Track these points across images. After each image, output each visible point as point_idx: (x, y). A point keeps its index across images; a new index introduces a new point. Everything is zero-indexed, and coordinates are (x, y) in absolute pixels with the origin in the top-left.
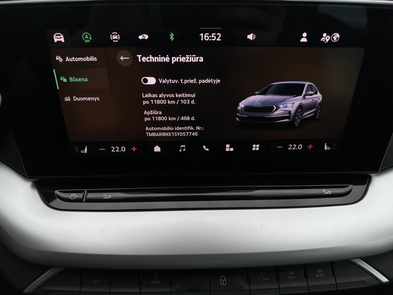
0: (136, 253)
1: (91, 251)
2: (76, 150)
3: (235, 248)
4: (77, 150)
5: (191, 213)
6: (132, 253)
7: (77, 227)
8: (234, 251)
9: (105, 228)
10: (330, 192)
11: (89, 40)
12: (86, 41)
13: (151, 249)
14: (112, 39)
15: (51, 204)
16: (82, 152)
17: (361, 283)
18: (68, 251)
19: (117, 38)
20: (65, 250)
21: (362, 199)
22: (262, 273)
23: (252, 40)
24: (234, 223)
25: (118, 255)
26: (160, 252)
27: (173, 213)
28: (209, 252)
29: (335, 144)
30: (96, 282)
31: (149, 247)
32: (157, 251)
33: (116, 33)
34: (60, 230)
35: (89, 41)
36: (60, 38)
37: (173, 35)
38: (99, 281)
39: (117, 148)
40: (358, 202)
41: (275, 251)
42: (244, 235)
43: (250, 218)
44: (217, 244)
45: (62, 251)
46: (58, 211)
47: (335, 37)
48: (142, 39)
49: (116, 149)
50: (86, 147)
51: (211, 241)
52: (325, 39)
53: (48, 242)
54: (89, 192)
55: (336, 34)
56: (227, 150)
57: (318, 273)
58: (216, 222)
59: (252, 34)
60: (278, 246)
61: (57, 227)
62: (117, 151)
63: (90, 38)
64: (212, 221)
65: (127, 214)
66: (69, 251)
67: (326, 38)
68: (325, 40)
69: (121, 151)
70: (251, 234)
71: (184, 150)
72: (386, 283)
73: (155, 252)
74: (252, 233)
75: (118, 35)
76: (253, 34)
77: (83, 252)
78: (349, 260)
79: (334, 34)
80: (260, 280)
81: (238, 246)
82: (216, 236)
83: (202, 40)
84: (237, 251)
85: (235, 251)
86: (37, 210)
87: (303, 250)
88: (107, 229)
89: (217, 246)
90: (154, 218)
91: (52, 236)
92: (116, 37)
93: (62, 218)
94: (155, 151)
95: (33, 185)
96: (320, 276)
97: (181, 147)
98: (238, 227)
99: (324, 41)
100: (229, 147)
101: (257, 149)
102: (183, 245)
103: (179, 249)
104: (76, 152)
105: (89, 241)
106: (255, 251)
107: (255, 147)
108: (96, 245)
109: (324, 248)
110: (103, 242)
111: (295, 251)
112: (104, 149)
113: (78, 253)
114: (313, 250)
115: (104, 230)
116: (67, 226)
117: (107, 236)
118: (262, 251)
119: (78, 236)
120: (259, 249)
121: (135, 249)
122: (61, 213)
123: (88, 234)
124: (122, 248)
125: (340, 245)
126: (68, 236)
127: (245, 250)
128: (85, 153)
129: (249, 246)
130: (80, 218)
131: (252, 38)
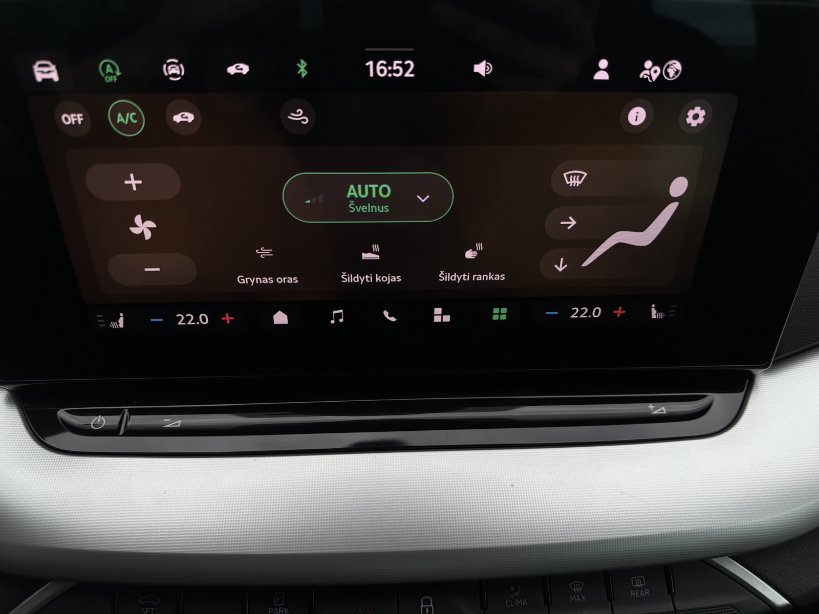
0: (232, 550)
1: (132, 545)
2: (99, 321)
3: (451, 538)
4: (102, 321)
7: (104, 492)
8: (449, 545)
9: (165, 493)
10: (664, 410)
11: (115, 77)
12: (108, 79)
14: (166, 74)
15: (49, 440)
16: (113, 325)
17: (730, 608)
18: (82, 546)
19: (178, 73)
20: (74, 545)
21: (734, 424)
22: (512, 588)
23: (483, 74)
25: (193, 554)
26: (285, 548)
28: (394, 547)
29: (675, 306)
30: (147, 611)
31: (260, 537)
32: (279, 545)
33: (176, 61)
35: (115, 80)
36: (49, 72)
38: (153, 609)
39: (190, 318)
40: (725, 432)
44: (412, 530)
45: (69, 545)
46: (62, 455)
47: (672, 70)
48: (236, 74)
49: (187, 319)
50: (121, 315)
52: (648, 74)
54: (132, 412)
55: (675, 63)
56: (437, 319)
57: (635, 588)
59: (484, 62)
61: (59, 492)
62: (189, 323)
63: (116, 72)
65: (214, 463)
66: (85, 547)
67: (651, 71)
68: (650, 76)
69: (198, 323)
70: (489, 505)
71: (341, 320)
72: (785, 607)
73: (274, 548)
74: (490, 503)
75: (181, 65)
76: (487, 62)
77: (115, 549)
78: (705, 560)
79: (670, 62)
80: (509, 604)
81: (459, 532)
83: (372, 75)
84: (457, 544)
85: (451, 544)
86: (16, 454)
87: (602, 540)
88: (170, 497)
89: (412, 534)
90: (274, 472)
91: (48, 513)
92: (177, 70)
93: (72, 473)
94: (275, 323)
95: (9, 399)
96: (639, 594)
97: (335, 314)
99: (647, 78)
100: (441, 313)
101: (503, 317)
102: (338, 531)
103: (327, 540)
104: (101, 325)
105: (130, 523)
106: (497, 544)
107: (498, 312)
108: (145, 533)
109: (648, 536)
110: (160, 525)
111: (584, 542)
112: (161, 320)
113: (104, 550)
114: (623, 540)
115: (164, 499)
116: (81, 491)
117: (170, 511)
118: (511, 542)
119: (104, 513)
120: (505, 539)
121: (230, 541)
122: (69, 461)
123: (127, 508)
124: (202, 539)
125: (683, 528)
126: (83, 512)
127: (475, 542)
128: (119, 328)
129: (483, 532)
130: (111, 471)
131: (484, 71)
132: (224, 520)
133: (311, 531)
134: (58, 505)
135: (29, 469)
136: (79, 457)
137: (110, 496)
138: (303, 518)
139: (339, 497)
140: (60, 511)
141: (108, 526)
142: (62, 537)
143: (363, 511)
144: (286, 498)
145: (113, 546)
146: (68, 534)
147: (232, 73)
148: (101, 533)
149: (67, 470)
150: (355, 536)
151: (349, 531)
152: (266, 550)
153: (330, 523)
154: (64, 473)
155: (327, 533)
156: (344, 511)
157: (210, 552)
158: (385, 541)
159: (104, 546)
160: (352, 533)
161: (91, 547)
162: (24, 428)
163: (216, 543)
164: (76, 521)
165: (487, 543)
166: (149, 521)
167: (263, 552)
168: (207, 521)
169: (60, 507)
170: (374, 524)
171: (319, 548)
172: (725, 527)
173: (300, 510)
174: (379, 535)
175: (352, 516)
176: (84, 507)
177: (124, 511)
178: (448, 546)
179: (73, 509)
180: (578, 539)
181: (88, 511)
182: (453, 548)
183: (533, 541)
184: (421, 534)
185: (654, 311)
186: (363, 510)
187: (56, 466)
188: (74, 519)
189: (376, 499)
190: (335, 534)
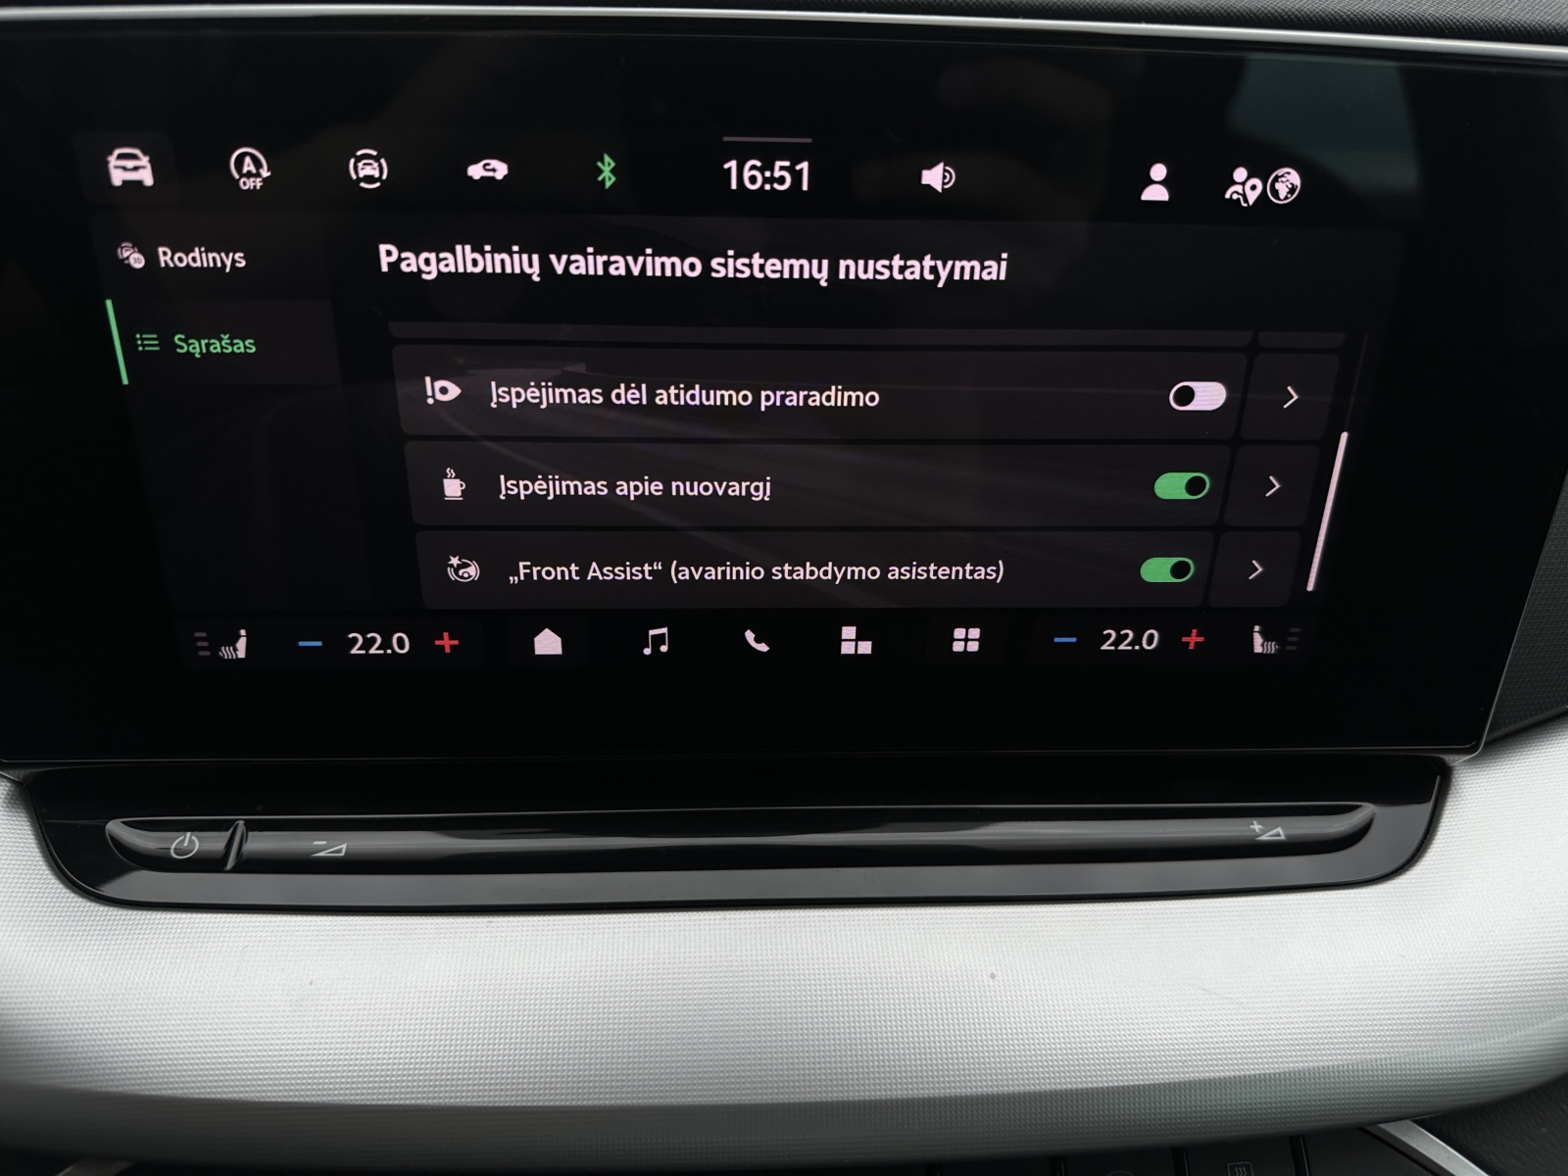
0: (440, 1098)
1: (242, 1086)
2: (199, 644)
3: (873, 1079)
4: (205, 644)
5: (687, 923)
6: (424, 1098)
7: (191, 982)
8: (869, 1091)
9: (311, 983)
10: (1281, 833)
11: (258, 180)
12: (245, 183)
13: (508, 1078)
14: (354, 177)
16: (226, 653)
18: (143, 1087)
19: (377, 175)
20: (127, 1085)
21: (1417, 861)
23: (940, 190)
24: (872, 965)
26: (546, 1095)
27: (611, 921)
28: (761, 1094)
29: (1297, 630)
31: (498, 1073)
33: (374, 153)
34: (113, 995)
35: (259, 185)
36: (136, 169)
37: (613, 164)
39: (374, 640)
40: (1400, 875)
41: (1048, 1087)
42: (916, 1021)
43: (945, 946)
44: (796, 1061)
45: (117, 1086)
46: (112, 909)
47: (1284, 185)
48: (482, 178)
49: (368, 643)
51: (770, 1047)
52: (1241, 191)
53: (55, 1045)
54: (251, 826)
55: (1289, 173)
56: (847, 649)
58: (796, 962)
59: (941, 165)
60: (1063, 1066)
61: (102, 980)
62: (372, 651)
63: (261, 171)
64: (780, 957)
65: (409, 927)
66: (148, 1090)
67: (1245, 187)
68: (1244, 196)
69: (389, 651)
70: (947, 1014)
71: (664, 648)
73: (524, 1095)
74: (950, 1010)
75: (383, 161)
76: (945, 165)
77: (209, 1093)
78: (1368, 1128)
79: (1280, 172)
81: (889, 1067)
82: (795, 1026)
83: (734, 186)
84: (885, 1090)
85: (874, 1091)
86: (20, 904)
87: (1169, 1084)
88: (321, 991)
89: (798, 1069)
90: (526, 946)
91: (78, 1021)
92: (375, 169)
93: (128, 942)
94: (537, 652)
95: (12, 798)
97: (653, 636)
98: (890, 985)
99: (1239, 199)
100: (854, 637)
101: (973, 647)
102: (651, 1062)
103: (629, 1081)
104: (202, 653)
105: (240, 1043)
106: (964, 1090)
107: (963, 637)
108: (269, 1062)
109: (1260, 1076)
110: (299, 1047)
111: (1133, 1086)
112: (319, 644)
113: (185, 1096)
114: (1210, 1084)
115: (309, 995)
116: (145, 978)
117: (321, 1018)
118: (991, 1087)
119: (190, 1022)
120: (980, 1081)
121: (436, 1080)
122: (124, 920)
123: (236, 1012)
124: (382, 1076)
125: (1326, 1061)
126: (148, 1021)
127: (921, 1086)
128: (237, 659)
129: (936, 1065)
130: (206, 940)
131: (940, 182)
132: (427, 1037)
133: (598, 1061)
134: (99, 1006)
135: (44, 933)
136: (145, 913)
137: (202, 989)
138: (581, 1036)
139: (653, 996)
140: (101, 1017)
141: (195, 1047)
142: (104, 1069)
143: (700, 1024)
144: (548, 996)
145: (204, 1087)
146: (116, 1063)
147: (477, 177)
148: (181, 1062)
149: (120, 937)
150: (684, 1073)
151: (673, 1062)
152: (507, 1099)
153: (635, 1046)
154: (113, 942)
155: (630, 1066)
156: (663, 1022)
157: (396, 1102)
158: (744, 1083)
159: (187, 1088)
160: (678, 1067)
161: (159, 1090)
162: (40, 854)
163: (409, 1084)
164: (132, 1038)
165: (944, 1088)
166: (279, 1039)
167: (501, 1102)
168: (393, 1039)
169: (102, 1008)
170: (722, 1049)
171: (613, 1096)
172: (1407, 1060)
173: (577, 1020)
174: (733, 1071)
175: (679, 1033)
176: (151, 1010)
177: (229, 1018)
178: (868, 1093)
179: (128, 1013)
180: (1122, 1081)
181: (158, 1017)
182: (878, 1098)
183: (1034, 1085)
184: (814, 1069)
185: (1258, 639)
186: (700, 1021)
187: (99, 928)
188: (128, 1033)
189: (727, 1001)
190: (646, 1068)
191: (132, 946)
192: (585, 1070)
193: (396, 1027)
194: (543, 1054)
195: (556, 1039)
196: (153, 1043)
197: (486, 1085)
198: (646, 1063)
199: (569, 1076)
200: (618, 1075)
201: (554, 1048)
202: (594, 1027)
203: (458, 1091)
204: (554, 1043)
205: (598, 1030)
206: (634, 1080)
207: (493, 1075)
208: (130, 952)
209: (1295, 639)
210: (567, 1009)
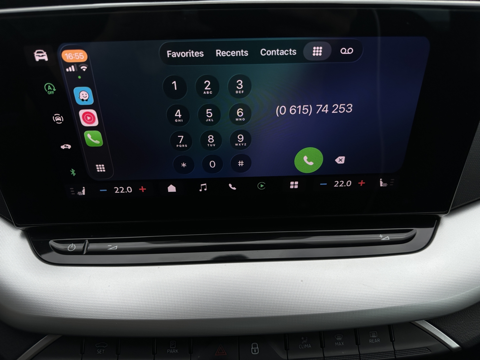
0: (146, 317)
3: (268, 310)
4: (73, 191)
7: (76, 286)
9: (109, 286)
10: (388, 238)
13: (165, 312)
15: (44, 257)
16: (79, 193)
17: (426, 349)
18: (64, 315)
20: (60, 315)
21: (428, 246)
22: (303, 338)
25: (125, 320)
28: (236, 315)
29: (393, 180)
30: (100, 351)
31: (162, 310)
32: (173, 315)
38: (103, 350)
39: (121, 189)
40: (423, 250)
41: (318, 312)
42: (280, 294)
44: (246, 306)
45: (57, 315)
46: (52, 266)
50: (84, 188)
53: (39, 304)
54: (90, 242)
57: (372, 338)
60: (322, 306)
61: (51, 286)
62: (121, 192)
65: (136, 269)
66: (66, 316)
69: (126, 192)
70: (289, 292)
71: (205, 189)
72: (457, 349)
73: (169, 316)
77: (82, 317)
78: (413, 322)
80: (301, 347)
81: (272, 307)
84: (271, 314)
85: (268, 314)
86: (27, 265)
87: (352, 311)
88: (112, 288)
89: (246, 308)
91: (45, 298)
94: (169, 191)
95: (22, 235)
96: (374, 342)
97: (202, 186)
98: (273, 284)
101: (296, 187)
102: (205, 307)
103: (199, 312)
104: (72, 194)
105: (90, 303)
106: (293, 313)
107: (293, 184)
108: (98, 308)
109: (379, 309)
111: (342, 312)
112: (106, 190)
113: (76, 318)
114: (364, 311)
115: (109, 289)
116: (63, 285)
117: (112, 296)
118: (301, 312)
120: (298, 311)
122: (56, 269)
123: (89, 294)
124: (130, 312)
125: (398, 304)
126: (64, 297)
127: (281, 312)
128: (83, 195)
129: (286, 306)
130: (79, 274)
132: (142, 301)
133: (190, 306)
135: (34, 273)
136: (62, 267)
137: (79, 288)
138: (185, 300)
140: (52, 296)
142: (53, 311)
143: (219, 296)
144: (176, 288)
145: (81, 315)
146: (57, 309)
148: (74, 308)
149: (55, 274)
151: (211, 306)
152: (165, 317)
153: (200, 302)
154: (53, 275)
155: (199, 308)
156: (208, 295)
157: (134, 319)
158: (231, 312)
159: (76, 316)
160: (213, 308)
161: (69, 316)
163: (138, 314)
165: (288, 313)
166: (101, 302)
167: (163, 318)
168: (133, 301)
169: (52, 294)
170: (225, 302)
171: (194, 316)
172: (422, 304)
173: (184, 295)
174: (228, 309)
175: (213, 298)
176: (65, 294)
177: (87, 296)
178: (266, 315)
179: (59, 295)
180: (339, 311)
181: (67, 296)
182: (269, 316)
183: (313, 312)
184: (251, 308)
185: (381, 183)
187: (49, 271)
188: (59, 301)
189: (226, 289)
190: (203, 308)
191: (59, 276)
192: (187, 309)
193: (133, 298)
194: (175, 305)
195: (178, 301)
196: (66, 303)
197: (159, 314)
198: (203, 307)
199: (182, 311)
200: (196, 310)
201: (178, 303)
202: (189, 297)
203: (151, 316)
204: (178, 302)
205: (190, 298)
206: (200, 312)
207: (161, 311)
208: (58, 278)
209: (393, 182)
210: (181, 292)
